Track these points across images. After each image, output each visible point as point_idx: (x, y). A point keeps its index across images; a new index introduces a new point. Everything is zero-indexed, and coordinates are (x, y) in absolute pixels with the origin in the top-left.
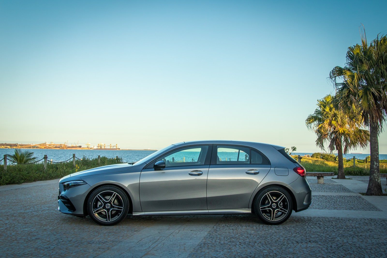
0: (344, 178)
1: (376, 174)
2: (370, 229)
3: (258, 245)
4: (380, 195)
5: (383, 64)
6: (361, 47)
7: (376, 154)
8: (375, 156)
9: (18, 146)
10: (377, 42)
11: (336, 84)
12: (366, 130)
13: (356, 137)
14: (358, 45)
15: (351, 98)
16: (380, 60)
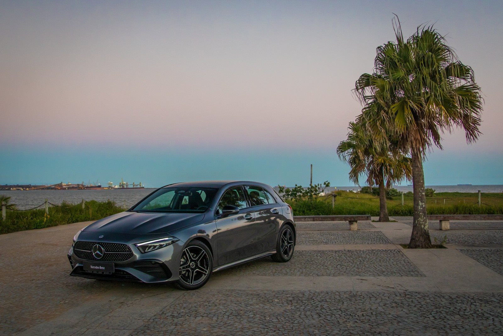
0: (387, 220)
1: (421, 218)
2: (398, 316)
4: (427, 248)
5: (425, 66)
6: (395, 46)
7: (421, 191)
8: (420, 194)
9: (32, 187)
10: (415, 38)
11: (364, 97)
13: (401, 168)
14: (390, 42)
15: (382, 115)
16: (421, 61)
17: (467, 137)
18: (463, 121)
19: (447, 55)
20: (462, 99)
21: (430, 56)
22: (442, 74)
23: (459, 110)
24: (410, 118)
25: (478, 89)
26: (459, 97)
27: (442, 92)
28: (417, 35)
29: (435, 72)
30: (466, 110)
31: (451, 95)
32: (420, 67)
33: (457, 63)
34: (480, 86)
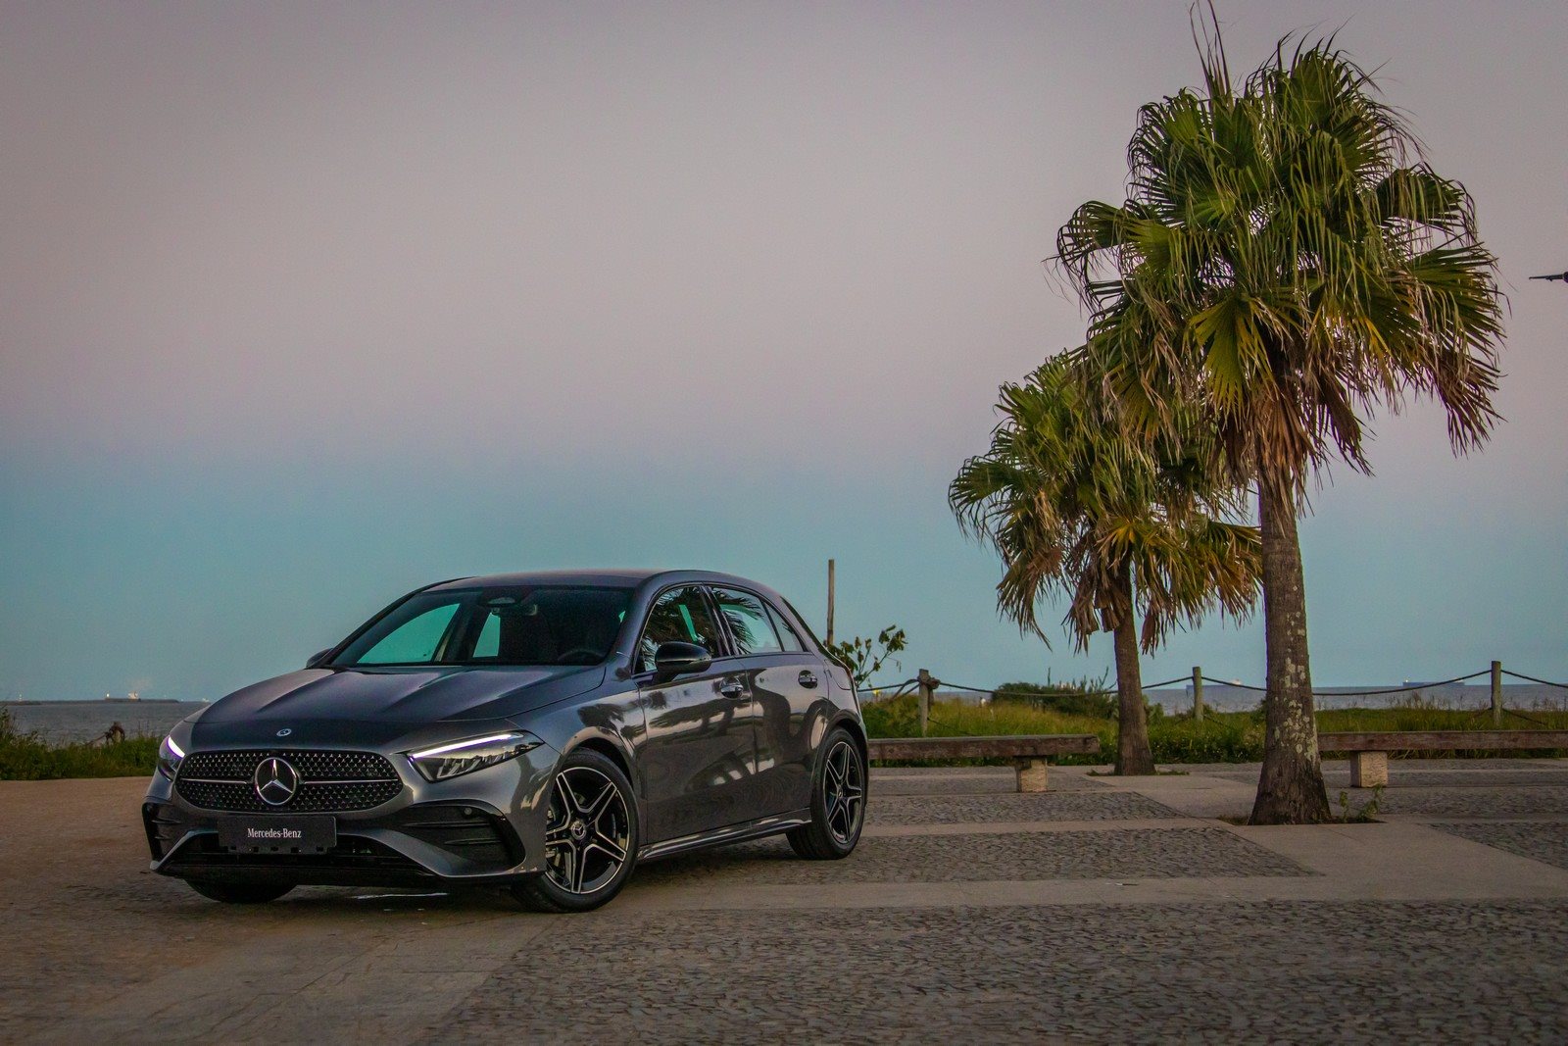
0: (1150, 771)
1: (1294, 719)
2: (1260, 936)
3: (736, 1004)
4: (1317, 823)
5: (1308, 180)
6: (1203, 107)
7: (1293, 623)
8: (1289, 633)
10: (1274, 78)
11: (1090, 286)
12: (1246, 526)
13: (1201, 562)
14: (1187, 92)
15: (1159, 351)
16: (1295, 160)
17: (1450, 429)
18: (1437, 372)
19: (1382, 141)
20: (1434, 299)
21: (1327, 146)
22: (1366, 206)
23: (1426, 333)
24: (1257, 362)
25: (1489, 263)
26: (1423, 291)
27: (1365, 272)
28: (1277, 68)
29: (1341, 202)
30: (1448, 335)
31: (1398, 282)
32: (1290, 183)
33: (1418, 169)
34: (1494, 253)
